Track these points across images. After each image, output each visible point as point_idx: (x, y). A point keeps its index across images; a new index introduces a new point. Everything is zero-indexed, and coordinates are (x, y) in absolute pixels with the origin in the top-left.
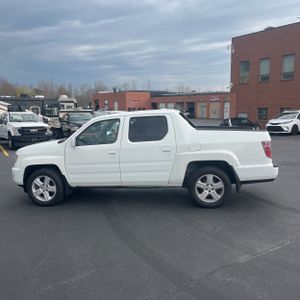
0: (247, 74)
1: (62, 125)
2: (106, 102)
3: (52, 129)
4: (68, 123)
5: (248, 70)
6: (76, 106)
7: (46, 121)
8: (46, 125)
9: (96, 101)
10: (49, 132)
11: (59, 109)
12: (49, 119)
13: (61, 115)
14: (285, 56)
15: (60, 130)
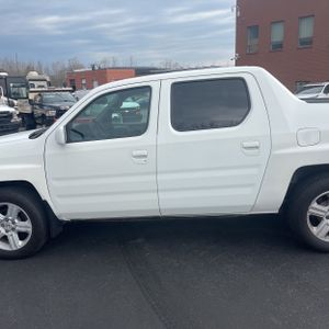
0: (255, 41)
1: (33, 108)
2: (84, 82)
3: (20, 115)
4: (41, 106)
5: (256, 36)
6: (49, 84)
7: (11, 105)
8: (11, 110)
9: (71, 81)
10: (16, 119)
11: (28, 88)
12: (15, 102)
13: (31, 96)
14: (301, 18)
15: (31, 115)
